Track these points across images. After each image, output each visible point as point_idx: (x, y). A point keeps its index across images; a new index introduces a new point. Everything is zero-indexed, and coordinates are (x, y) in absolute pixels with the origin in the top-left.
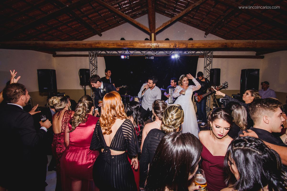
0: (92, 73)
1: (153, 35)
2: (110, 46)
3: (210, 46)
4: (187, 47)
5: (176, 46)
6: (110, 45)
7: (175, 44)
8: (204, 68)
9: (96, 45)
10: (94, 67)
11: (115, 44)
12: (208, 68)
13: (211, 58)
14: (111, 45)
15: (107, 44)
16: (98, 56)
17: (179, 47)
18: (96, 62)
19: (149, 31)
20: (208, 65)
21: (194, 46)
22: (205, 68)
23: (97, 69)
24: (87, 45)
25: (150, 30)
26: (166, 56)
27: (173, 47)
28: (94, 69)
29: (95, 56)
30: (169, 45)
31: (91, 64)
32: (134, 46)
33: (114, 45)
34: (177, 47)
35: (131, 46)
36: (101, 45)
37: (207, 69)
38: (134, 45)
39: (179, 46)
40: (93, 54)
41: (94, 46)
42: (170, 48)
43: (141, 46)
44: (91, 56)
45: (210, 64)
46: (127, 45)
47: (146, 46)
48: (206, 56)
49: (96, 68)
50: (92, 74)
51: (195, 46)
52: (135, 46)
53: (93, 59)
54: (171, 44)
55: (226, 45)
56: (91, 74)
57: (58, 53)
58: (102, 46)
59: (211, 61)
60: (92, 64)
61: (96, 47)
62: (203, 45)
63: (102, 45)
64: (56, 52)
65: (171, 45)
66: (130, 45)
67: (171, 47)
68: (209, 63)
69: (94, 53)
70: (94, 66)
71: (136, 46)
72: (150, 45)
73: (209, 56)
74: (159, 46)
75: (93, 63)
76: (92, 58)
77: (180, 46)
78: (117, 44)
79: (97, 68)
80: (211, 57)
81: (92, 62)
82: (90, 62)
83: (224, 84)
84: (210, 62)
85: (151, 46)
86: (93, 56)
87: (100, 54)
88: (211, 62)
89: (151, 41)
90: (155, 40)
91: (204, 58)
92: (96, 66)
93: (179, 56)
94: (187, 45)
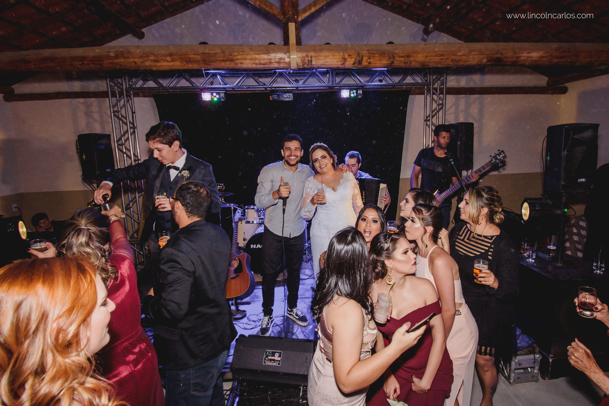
0: (120, 142)
1: (292, 27)
4: (393, 62)
5: (360, 62)
6: (160, 58)
7: (359, 55)
8: (425, 121)
10: (125, 127)
11: (176, 57)
12: (434, 120)
13: (441, 96)
14: (164, 58)
15: (152, 58)
16: (137, 95)
17: (370, 63)
18: (133, 113)
19: (281, 17)
21: (411, 62)
22: (428, 123)
23: (134, 132)
24: (86, 62)
25: (284, 13)
26: (327, 91)
27: (353, 64)
28: (127, 131)
29: (127, 96)
30: (341, 57)
31: (118, 117)
32: (237, 64)
33: (172, 61)
34: (365, 63)
35: (227, 63)
37: (432, 124)
38: (235, 58)
39: (369, 61)
40: (119, 90)
41: (110, 63)
42: (342, 66)
43: (258, 62)
44: (114, 95)
45: (438, 111)
47: (273, 61)
48: (429, 91)
49: (132, 130)
50: (121, 147)
51: (415, 61)
52: (237, 61)
53: (122, 103)
54: (346, 56)
55: (499, 55)
56: (118, 145)
57: (21, 88)
58: (135, 63)
59: (441, 102)
60: (120, 119)
61: (118, 67)
63: (136, 60)
64: (13, 87)
65: (348, 60)
66: (224, 59)
67: (347, 63)
68: (436, 109)
69: (122, 85)
70: (126, 124)
71: (243, 62)
72: (284, 59)
73: (436, 89)
74: (311, 61)
75: (122, 116)
76: (118, 102)
77: (372, 60)
79: (136, 128)
80: (442, 93)
81: (118, 112)
82: (114, 112)
84: (439, 105)
85: (287, 60)
86: (121, 94)
87: (141, 88)
88: (442, 106)
89: (286, 47)
90: (299, 42)
91: (422, 97)
92: (133, 124)
93: (360, 92)
94: (394, 58)
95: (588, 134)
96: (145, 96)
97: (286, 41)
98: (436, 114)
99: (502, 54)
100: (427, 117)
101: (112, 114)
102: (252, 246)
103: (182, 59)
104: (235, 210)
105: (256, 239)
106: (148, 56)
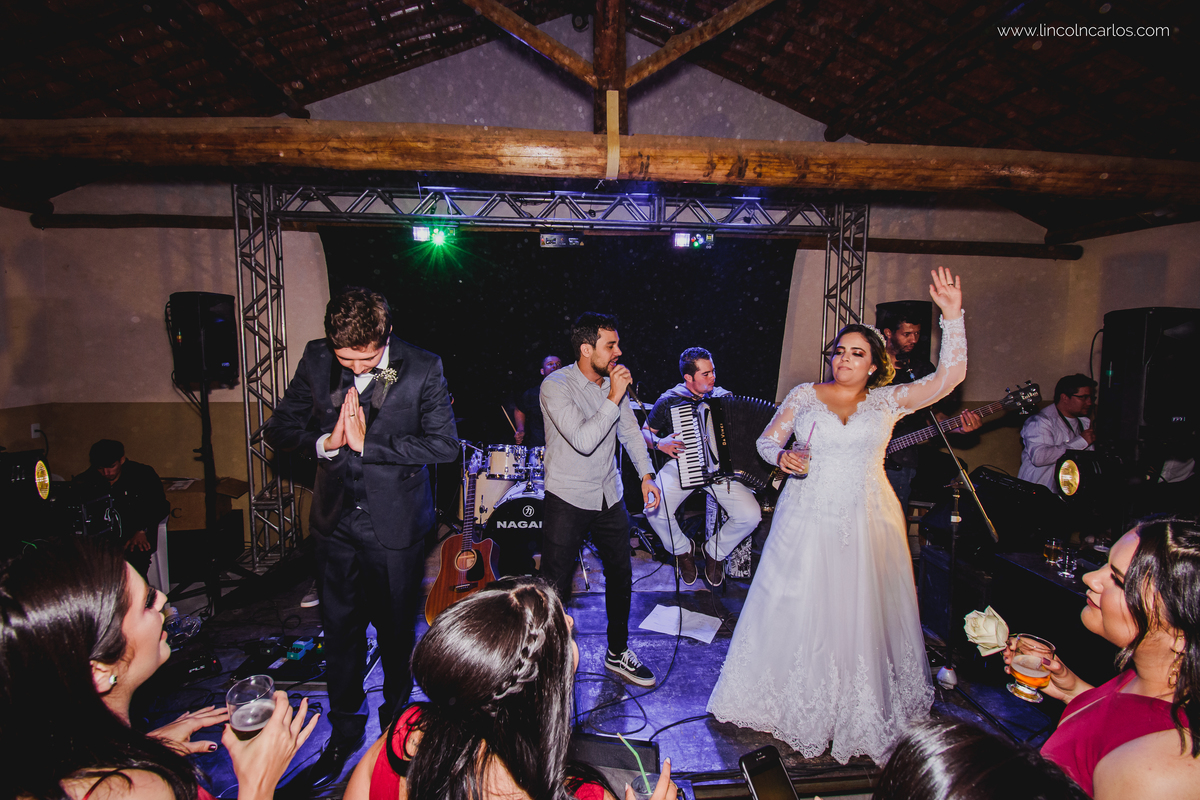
0: (250, 314)
1: (613, 98)
2: (352, 157)
3: (925, 179)
4: (804, 176)
5: (741, 173)
6: (351, 145)
7: (739, 158)
9: (261, 146)
10: (261, 286)
11: (381, 144)
14: (358, 145)
15: (334, 144)
16: (288, 227)
17: (760, 175)
18: (278, 259)
19: (592, 80)
21: (839, 176)
22: (832, 300)
23: (278, 294)
24: (202, 146)
25: (597, 72)
26: (646, 234)
27: (728, 175)
28: (265, 294)
29: (272, 226)
30: (705, 161)
31: (249, 266)
32: (501, 164)
33: (374, 151)
34: (750, 174)
35: (482, 161)
36: (294, 146)
38: (499, 153)
39: (758, 170)
40: (256, 215)
41: (252, 152)
42: (706, 179)
43: (542, 162)
44: (244, 225)
46: (459, 151)
47: (572, 162)
49: (275, 291)
50: (251, 323)
51: (844, 174)
52: (504, 160)
53: (259, 239)
54: (716, 160)
56: (246, 319)
57: (62, 204)
58: (300, 152)
59: (856, 264)
60: (252, 269)
61: (266, 161)
63: (303, 146)
64: (52, 200)
65: (719, 166)
66: (478, 153)
67: (715, 173)
69: (262, 206)
70: (264, 280)
71: (515, 160)
72: (593, 159)
73: (847, 240)
74: (647, 167)
75: (257, 264)
76: (252, 237)
77: (764, 170)
78: (397, 145)
79: (283, 287)
81: (250, 255)
82: (243, 255)
83: (1015, 394)
85: (600, 163)
86: (258, 223)
87: (298, 214)
89: (600, 136)
90: (625, 129)
91: (822, 252)
92: (278, 281)
93: (710, 238)
94: (807, 166)
96: (303, 229)
97: (600, 125)
101: (239, 259)
103: (394, 149)
105: (507, 509)
106: (326, 141)
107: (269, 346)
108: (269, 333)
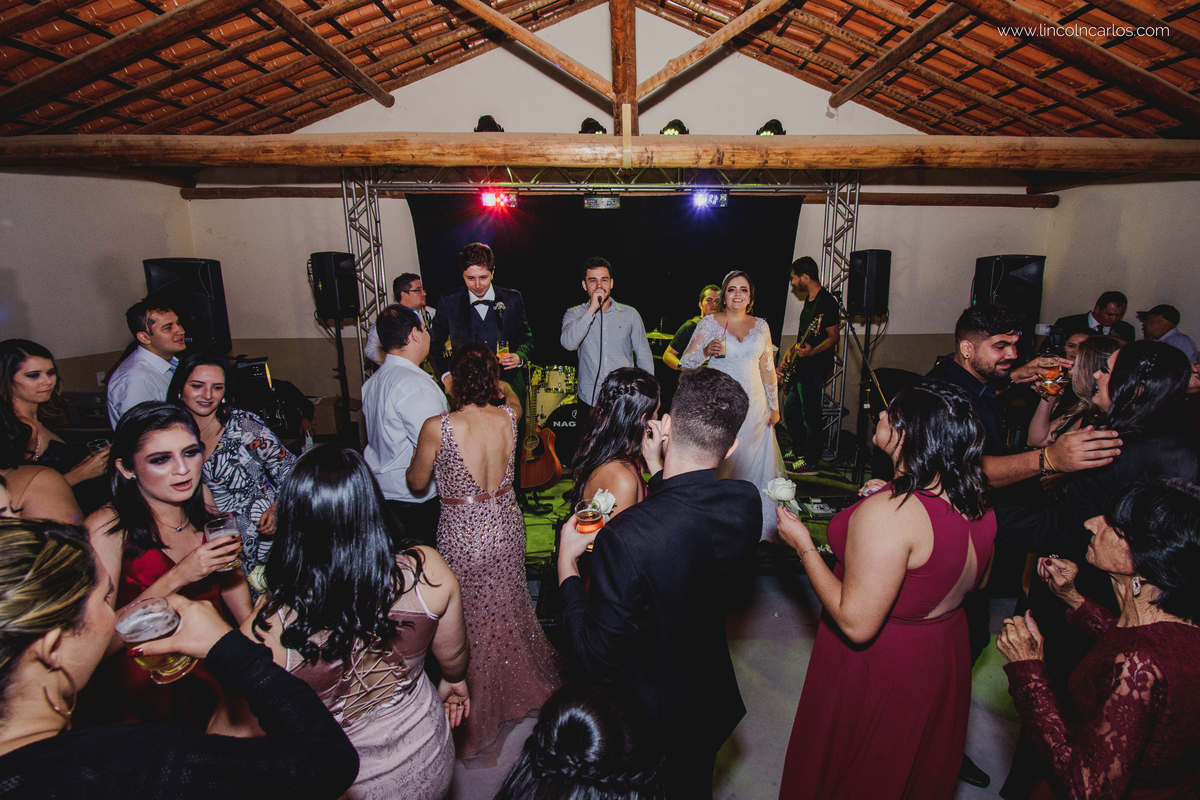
2: (446, 158)
3: (857, 161)
4: (766, 162)
5: (720, 161)
6: (447, 151)
7: (718, 151)
8: (824, 245)
9: (387, 153)
11: (468, 150)
12: (839, 245)
13: (852, 206)
14: (452, 151)
15: (436, 150)
16: (383, 195)
17: (733, 162)
18: (376, 222)
19: (611, 95)
20: (840, 234)
21: (792, 162)
22: (829, 248)
23: (379, 251)
24: (347, 154)
25: (617, 91)
26: (672, 194)
27: (711, 163)
28: (369, 251)
29: (371, 195)
30: (693, 153)
31: (355, 228)
32: (549, 160)
33: (463, 155)
34: (726, 162)
35: (536, 159)
36: (409, 153)
37: (835, 251)
38: (547, 153)
39: (732, 159)
41: (380, 156)
42: (695, 166)
43: (578, 158)
45: (847, 230)
46: (520, 152)
47: (599, 157)
48: (832, 197)
49: (376, 248)
51: (796, 159)
52: (549, 157)
53: (362, 207)
54: (700, 153)
55: (920, 155)
58: (413, 156)
59: (850, 217)
60: (357, 230)
61: (389, 162)
62: (830, 158)
63: (414, 153)
65: (703, 157)
66: (534, 153)
67: (701, 161)
68: (842, 227)
70: (368, 239)
71: (558, 157)
72: (613, 154)
73: (844, 196)
74: (652, 158)
75: (361, 226)
76: (356, 206)
77: (736, 159)
78: (477, 150)
79: (381, 245)
80: (852, 202)
81: (355, 220)
82: (351, 220)
84: (848, 221)
85: (618, 156)
86: (361, 194)
87: (390, 185)
88: (851, 222)
89: (618, 137)
90: (635, 131)
91: (822, 206)
92: (378, 241)
93: (724, 197)
94: (768, 155)
95: (1033, 269)
96: (393, 197)
97: (618, 131)
98: (842, 235)
99: (923, 153)
100: (828, 240)
101: (348, 223)
102: (555, 423)
103: (475, 152)
104: (533, 369)
105: (561, 413)
106: (431, 148)
107: (374, 292)
108: (374, 284)
